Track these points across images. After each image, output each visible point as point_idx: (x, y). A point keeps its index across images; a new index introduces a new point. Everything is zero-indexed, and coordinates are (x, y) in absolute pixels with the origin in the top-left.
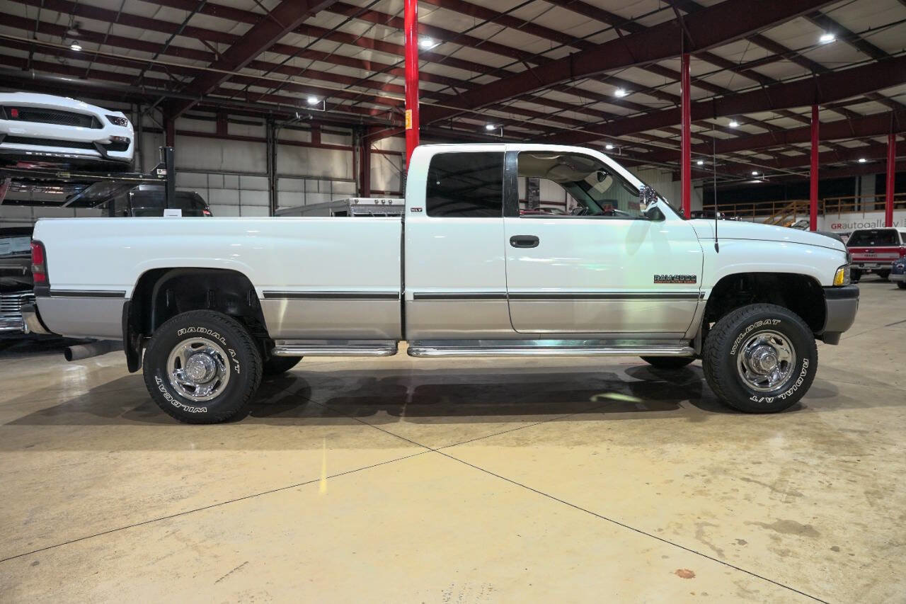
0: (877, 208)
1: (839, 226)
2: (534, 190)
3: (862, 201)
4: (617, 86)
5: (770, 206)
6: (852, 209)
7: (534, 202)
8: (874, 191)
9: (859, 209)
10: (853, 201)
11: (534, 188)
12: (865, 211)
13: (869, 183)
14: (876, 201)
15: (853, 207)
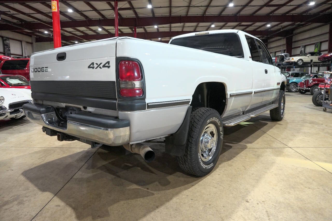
2: (7, 48)
4: (69, 7)
7: (8, 54)
11: (8, 47)
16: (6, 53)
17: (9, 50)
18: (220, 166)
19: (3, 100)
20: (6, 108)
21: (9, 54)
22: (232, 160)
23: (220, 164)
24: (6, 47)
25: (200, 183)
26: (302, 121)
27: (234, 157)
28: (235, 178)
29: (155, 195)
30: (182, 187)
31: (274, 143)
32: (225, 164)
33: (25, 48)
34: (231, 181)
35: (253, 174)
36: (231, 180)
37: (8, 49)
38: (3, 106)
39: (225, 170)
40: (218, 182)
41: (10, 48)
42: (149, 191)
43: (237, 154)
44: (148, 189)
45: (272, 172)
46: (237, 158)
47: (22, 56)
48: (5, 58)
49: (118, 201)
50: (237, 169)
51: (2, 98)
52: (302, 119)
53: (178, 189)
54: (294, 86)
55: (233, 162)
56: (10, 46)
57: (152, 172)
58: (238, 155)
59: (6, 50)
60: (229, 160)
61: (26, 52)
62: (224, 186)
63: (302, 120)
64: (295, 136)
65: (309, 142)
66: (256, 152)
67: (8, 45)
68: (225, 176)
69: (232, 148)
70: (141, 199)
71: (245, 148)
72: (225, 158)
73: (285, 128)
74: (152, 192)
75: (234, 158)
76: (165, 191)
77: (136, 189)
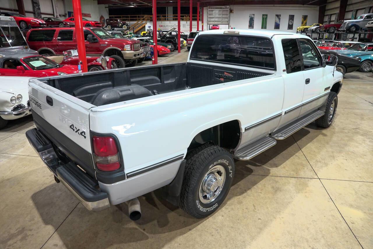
0: (174, 20)
1: (162, 26)
3: (169, 16)
5: (136, 17)
6: (165, 20)
8: (172, 13)
9: (168, 20)
10: (165, 16)
11: (37, 5)
12: (170, 21)
13: (170, 10)
14: (173, 17)
15: (166, 19)
16: (36, 13)
17: (39, 9)
18: (228, 203)
19: (20, 98)
20: (24, 107)
21: (39, 13)
22: (245, 194)
23: (229, 199)
24: (35, 5)
25: (199, 226)
26: (353, 131)
27: (249, 189)
28: (238, 223)
29: (149, 240)
30: (179, 231)
31: (304, 169)
32: (235, 200)
33: (56, 5)
34: (232, 227)
35: (260, 219)
36: (232, 225)
37: (37, 7)
38: (21, 104)
39: (232, 209)
40: (218, 227)
41: (39, 6)
42: (145, 233)
43: (254, 183)
44: (144, 230)
45: (282, 218)
46: (252, 191)
47: (53, 15)
48: (34, 20)
49: (112, 245)
50: (245, 210)
51: (20, 96)
52: (354, 127)
53: (173, 233)
54: (368, 64)
55: (244, 197)
56: (39, 4)
57: (155, 206)
58: (255, 187)
59: (35, 9)
60: (242, 193)
61: (57, 10)
62: (222, 235)
63: (354, 129)
64: (334, 157)
65: (346, 170)
66: (277, 182)
67: (38, 3)
68: (228, 219)
69: (253, 173)
70: (134, 244)
71: (266, 174)
72: (238, 190)
73: (328, 143)
74: (147, 234)
75: (249, 192)
76: (160, 234)
77: (133, 228)
